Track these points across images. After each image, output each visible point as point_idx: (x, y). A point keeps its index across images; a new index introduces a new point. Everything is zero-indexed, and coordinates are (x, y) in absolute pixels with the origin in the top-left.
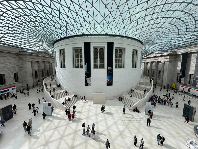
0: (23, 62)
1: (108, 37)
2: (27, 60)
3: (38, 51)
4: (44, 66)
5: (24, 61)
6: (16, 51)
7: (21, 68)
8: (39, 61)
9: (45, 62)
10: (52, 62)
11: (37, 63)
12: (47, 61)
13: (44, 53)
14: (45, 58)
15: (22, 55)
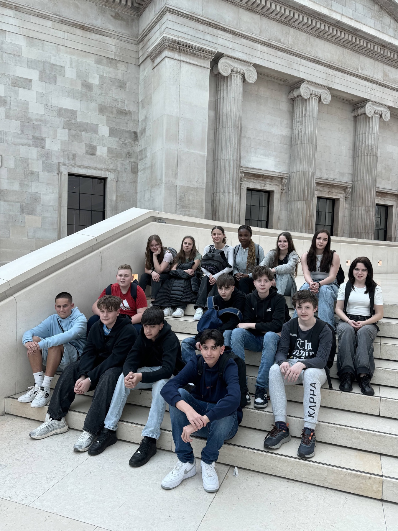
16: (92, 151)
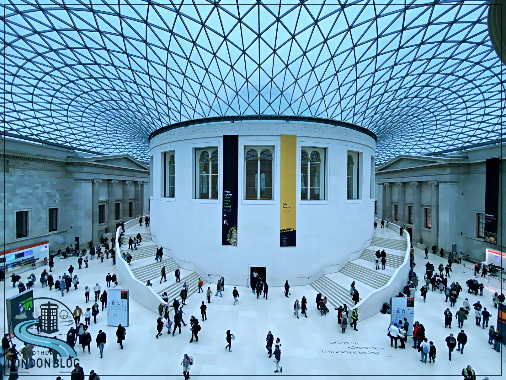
0: (74, 181)
1: (283, 123)
2: (84, 176)
3: (111, 154)
4: (124, 191)
5: (76, 180)
6: (61, 156)
7: (67, 197)
8: (111, 180)
9: (127, 182)
10: (143, 182)
11: (106, 184)
12: (131, 179)
13: (124, 161)
14: (127, 173)
15: (72, 165)
16: (55, 202)
